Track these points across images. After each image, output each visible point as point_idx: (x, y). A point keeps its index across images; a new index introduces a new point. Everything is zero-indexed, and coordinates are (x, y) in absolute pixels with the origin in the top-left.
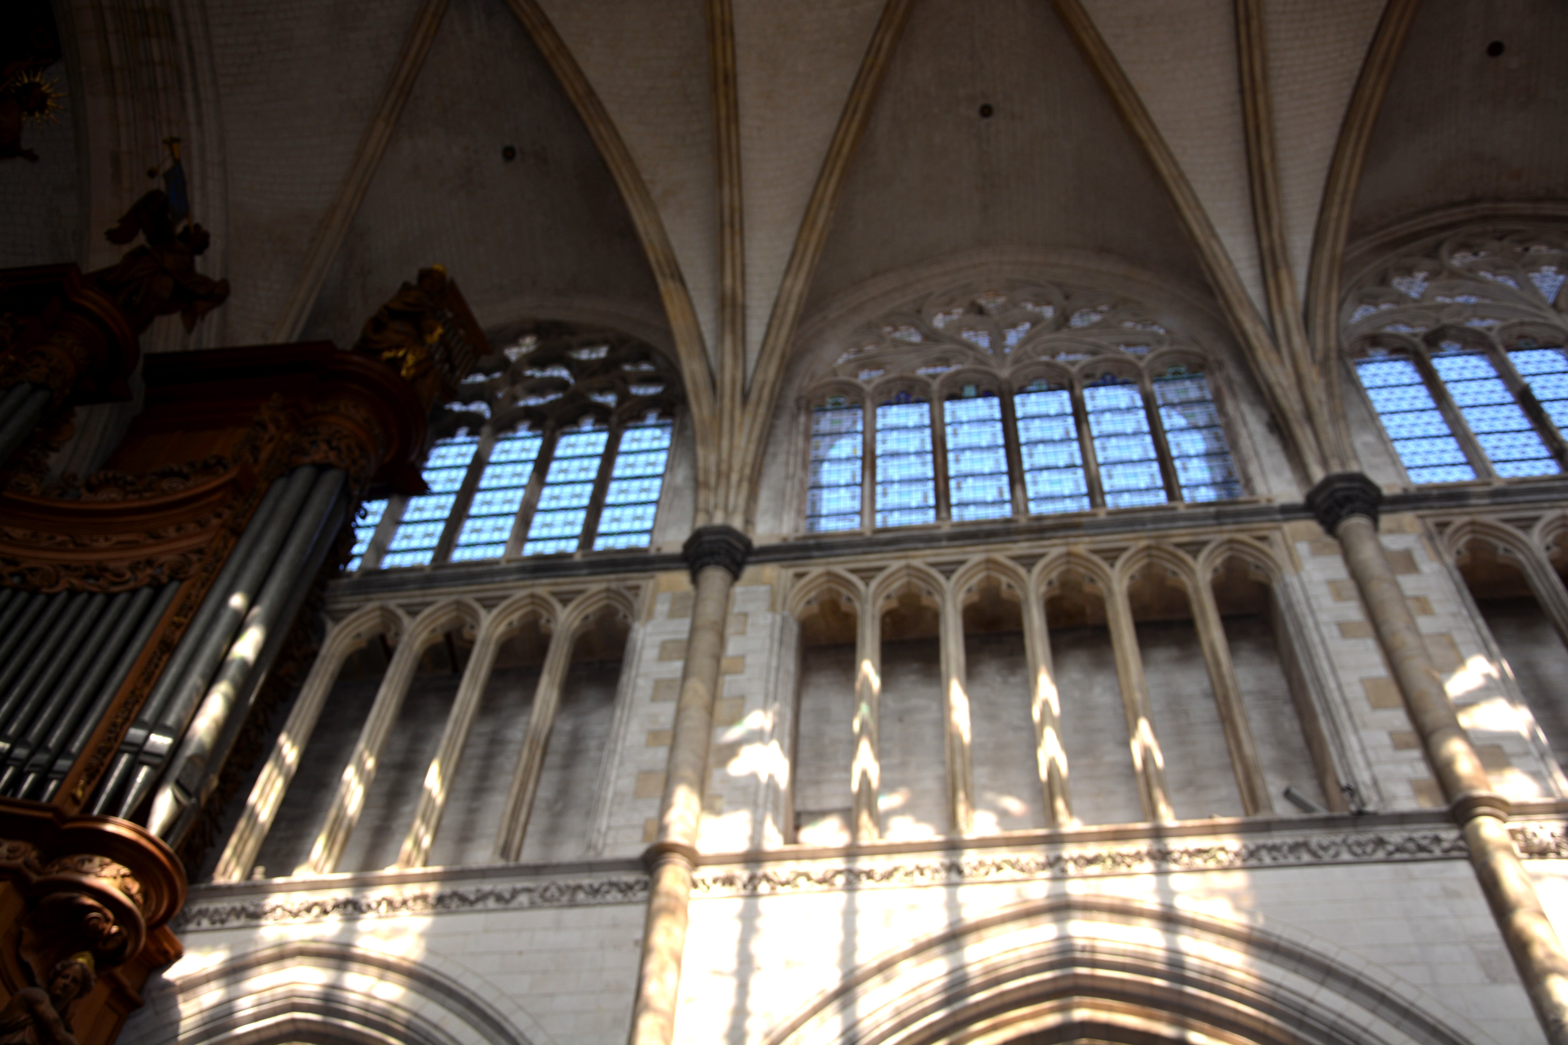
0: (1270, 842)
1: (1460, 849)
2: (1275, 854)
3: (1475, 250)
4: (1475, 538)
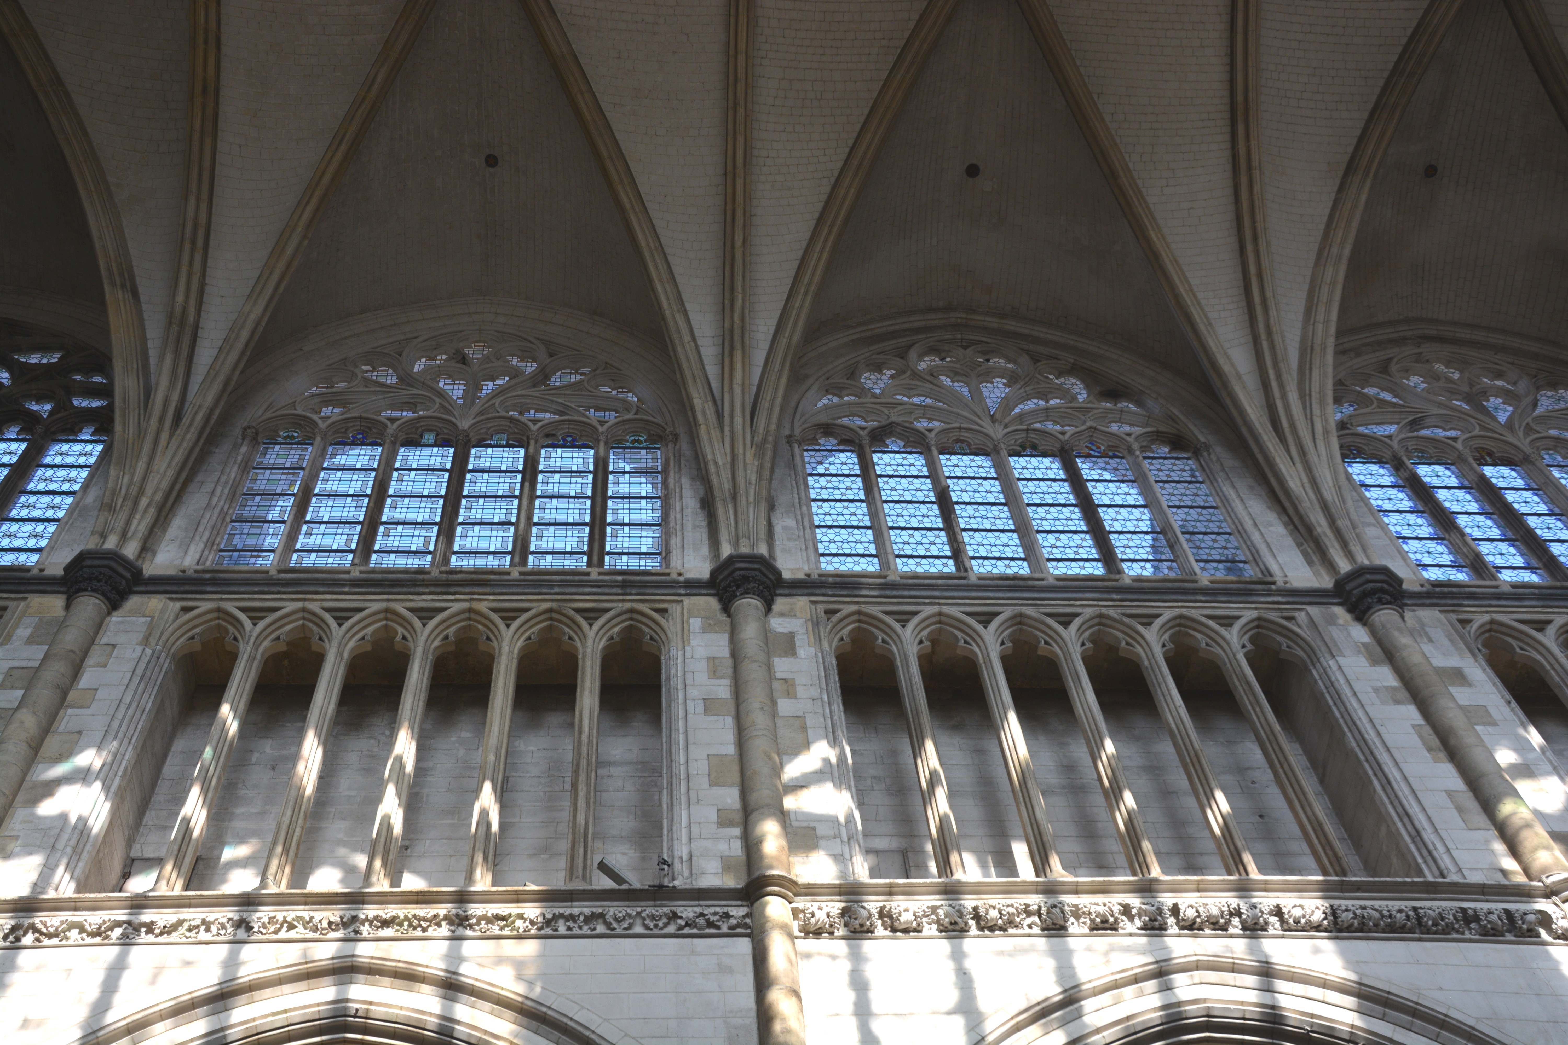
0: (567, 912)
1: (746, 926)
2: (571, 924)
3: (943, 355)
4: (859, 627)
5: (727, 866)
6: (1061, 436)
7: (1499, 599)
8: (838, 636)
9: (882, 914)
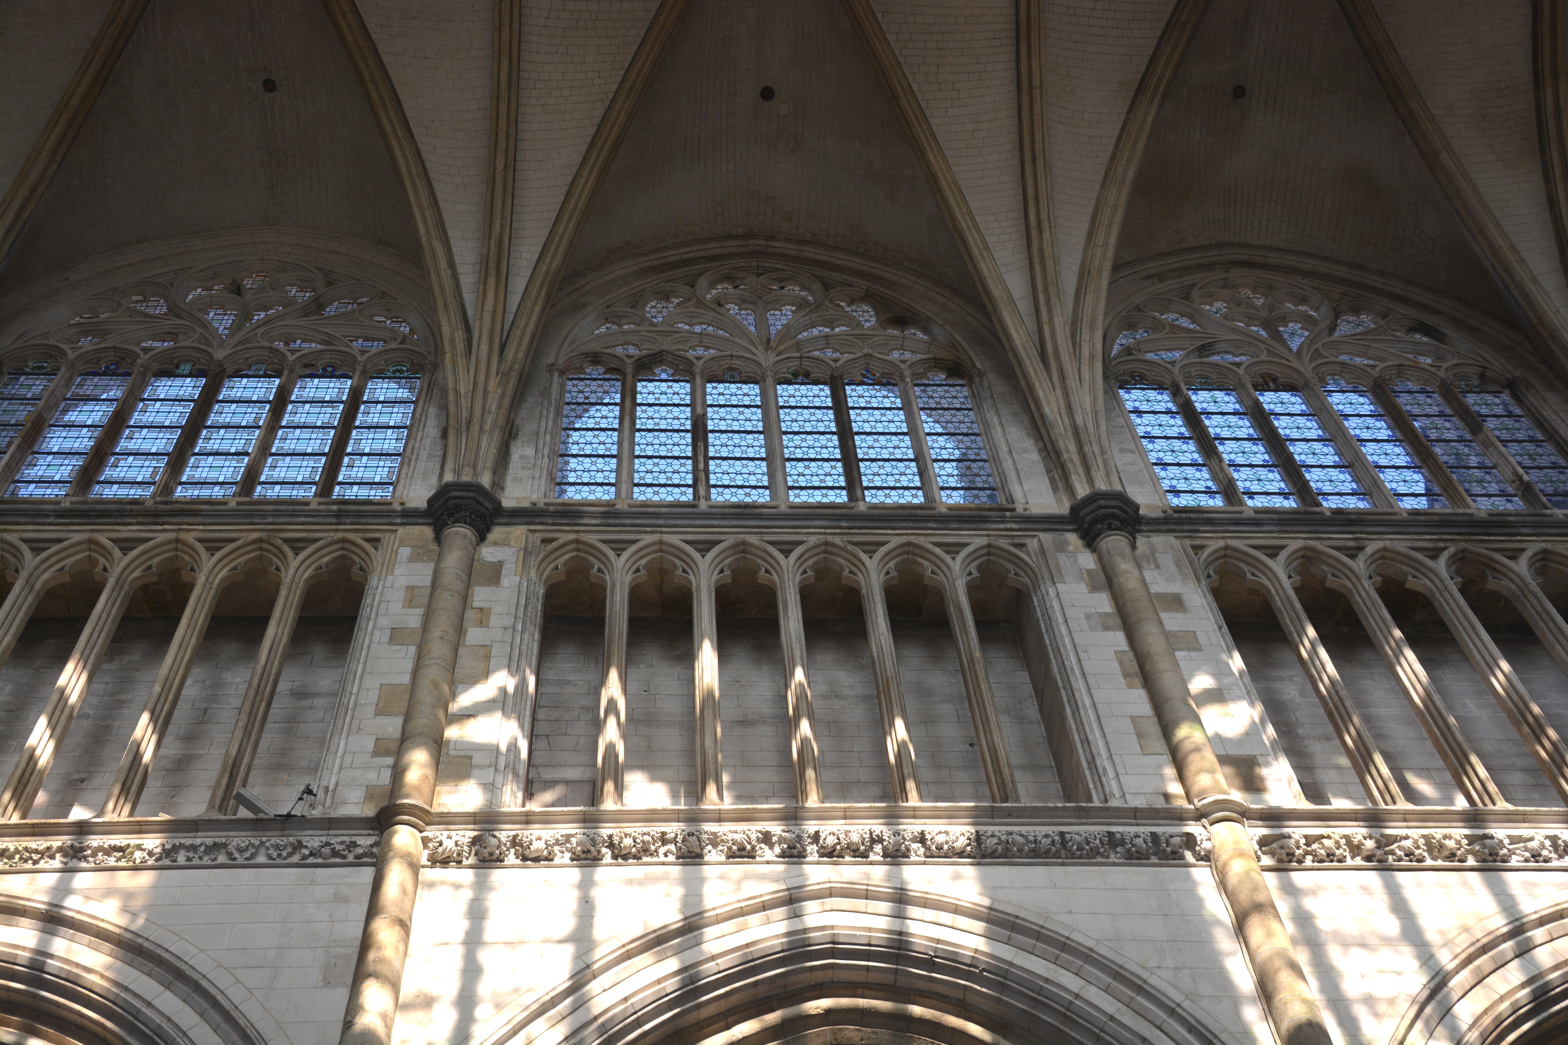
0: (188, 842)
1: (372, 855)
2: (191, 854)
3: (737, 283)
4: (577, 556)
5: (371, 794)
6: (832, 364)
7: (1237, 524)
8: (553, 565)
9: (515, 842)
